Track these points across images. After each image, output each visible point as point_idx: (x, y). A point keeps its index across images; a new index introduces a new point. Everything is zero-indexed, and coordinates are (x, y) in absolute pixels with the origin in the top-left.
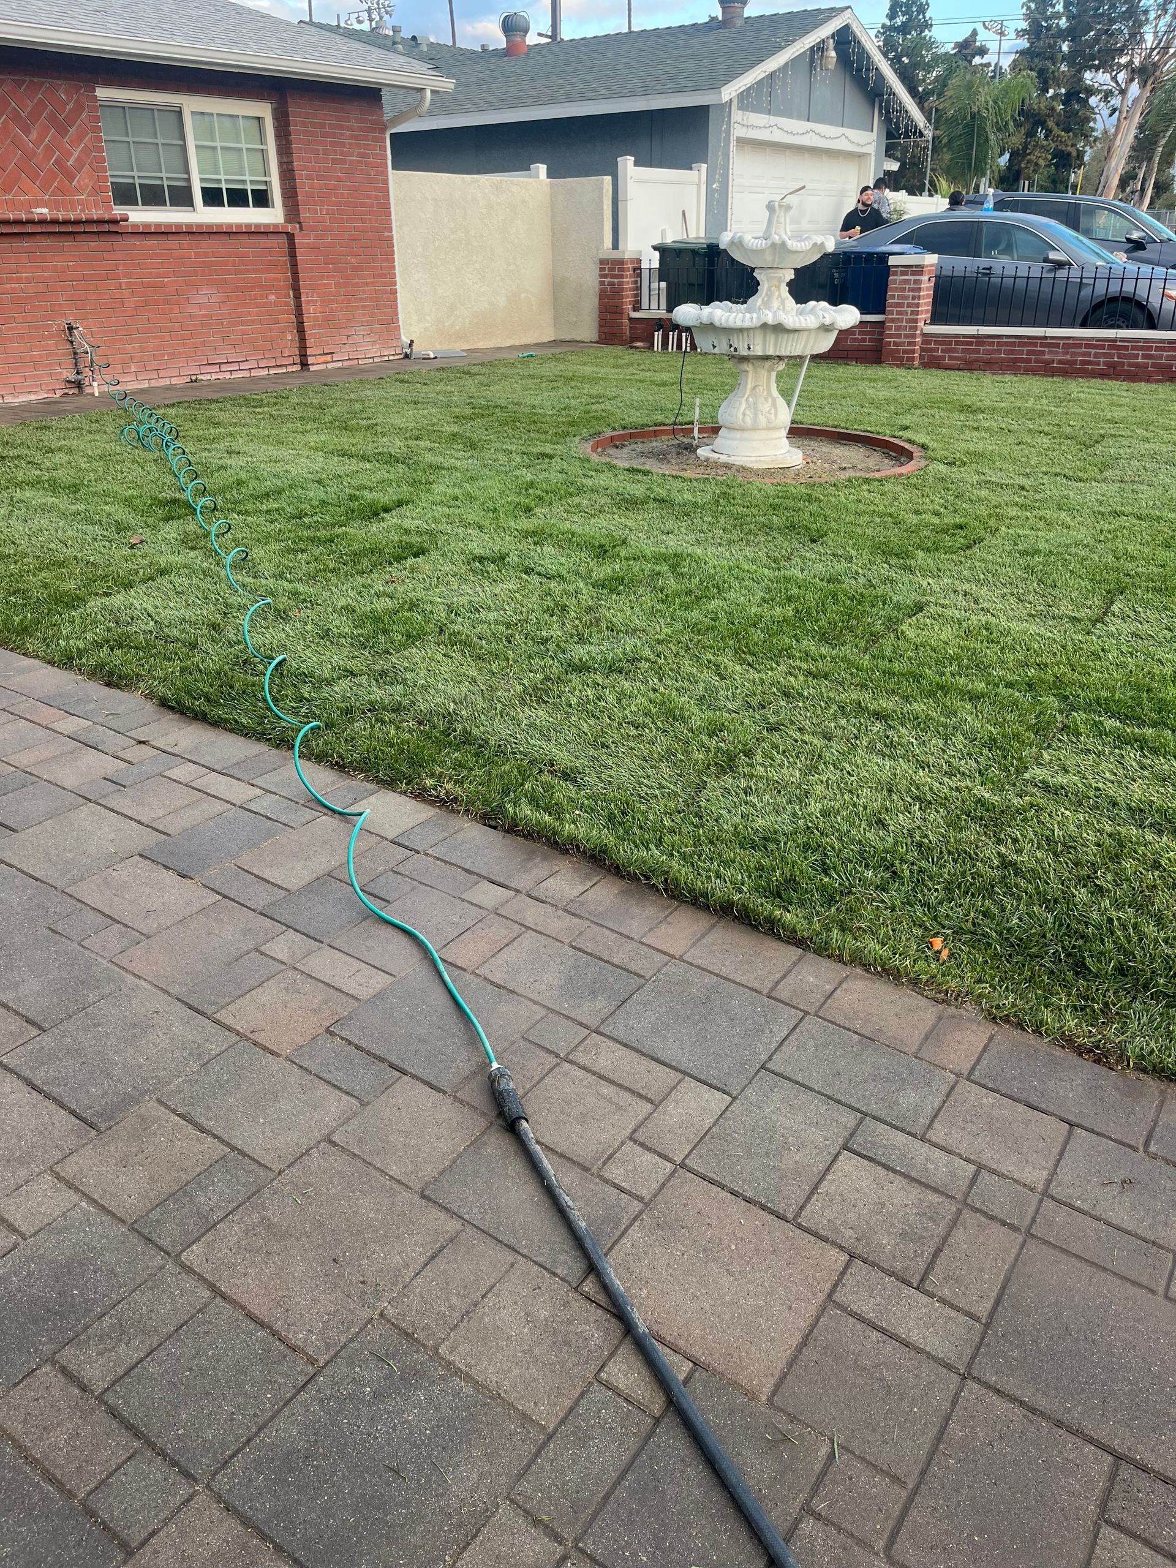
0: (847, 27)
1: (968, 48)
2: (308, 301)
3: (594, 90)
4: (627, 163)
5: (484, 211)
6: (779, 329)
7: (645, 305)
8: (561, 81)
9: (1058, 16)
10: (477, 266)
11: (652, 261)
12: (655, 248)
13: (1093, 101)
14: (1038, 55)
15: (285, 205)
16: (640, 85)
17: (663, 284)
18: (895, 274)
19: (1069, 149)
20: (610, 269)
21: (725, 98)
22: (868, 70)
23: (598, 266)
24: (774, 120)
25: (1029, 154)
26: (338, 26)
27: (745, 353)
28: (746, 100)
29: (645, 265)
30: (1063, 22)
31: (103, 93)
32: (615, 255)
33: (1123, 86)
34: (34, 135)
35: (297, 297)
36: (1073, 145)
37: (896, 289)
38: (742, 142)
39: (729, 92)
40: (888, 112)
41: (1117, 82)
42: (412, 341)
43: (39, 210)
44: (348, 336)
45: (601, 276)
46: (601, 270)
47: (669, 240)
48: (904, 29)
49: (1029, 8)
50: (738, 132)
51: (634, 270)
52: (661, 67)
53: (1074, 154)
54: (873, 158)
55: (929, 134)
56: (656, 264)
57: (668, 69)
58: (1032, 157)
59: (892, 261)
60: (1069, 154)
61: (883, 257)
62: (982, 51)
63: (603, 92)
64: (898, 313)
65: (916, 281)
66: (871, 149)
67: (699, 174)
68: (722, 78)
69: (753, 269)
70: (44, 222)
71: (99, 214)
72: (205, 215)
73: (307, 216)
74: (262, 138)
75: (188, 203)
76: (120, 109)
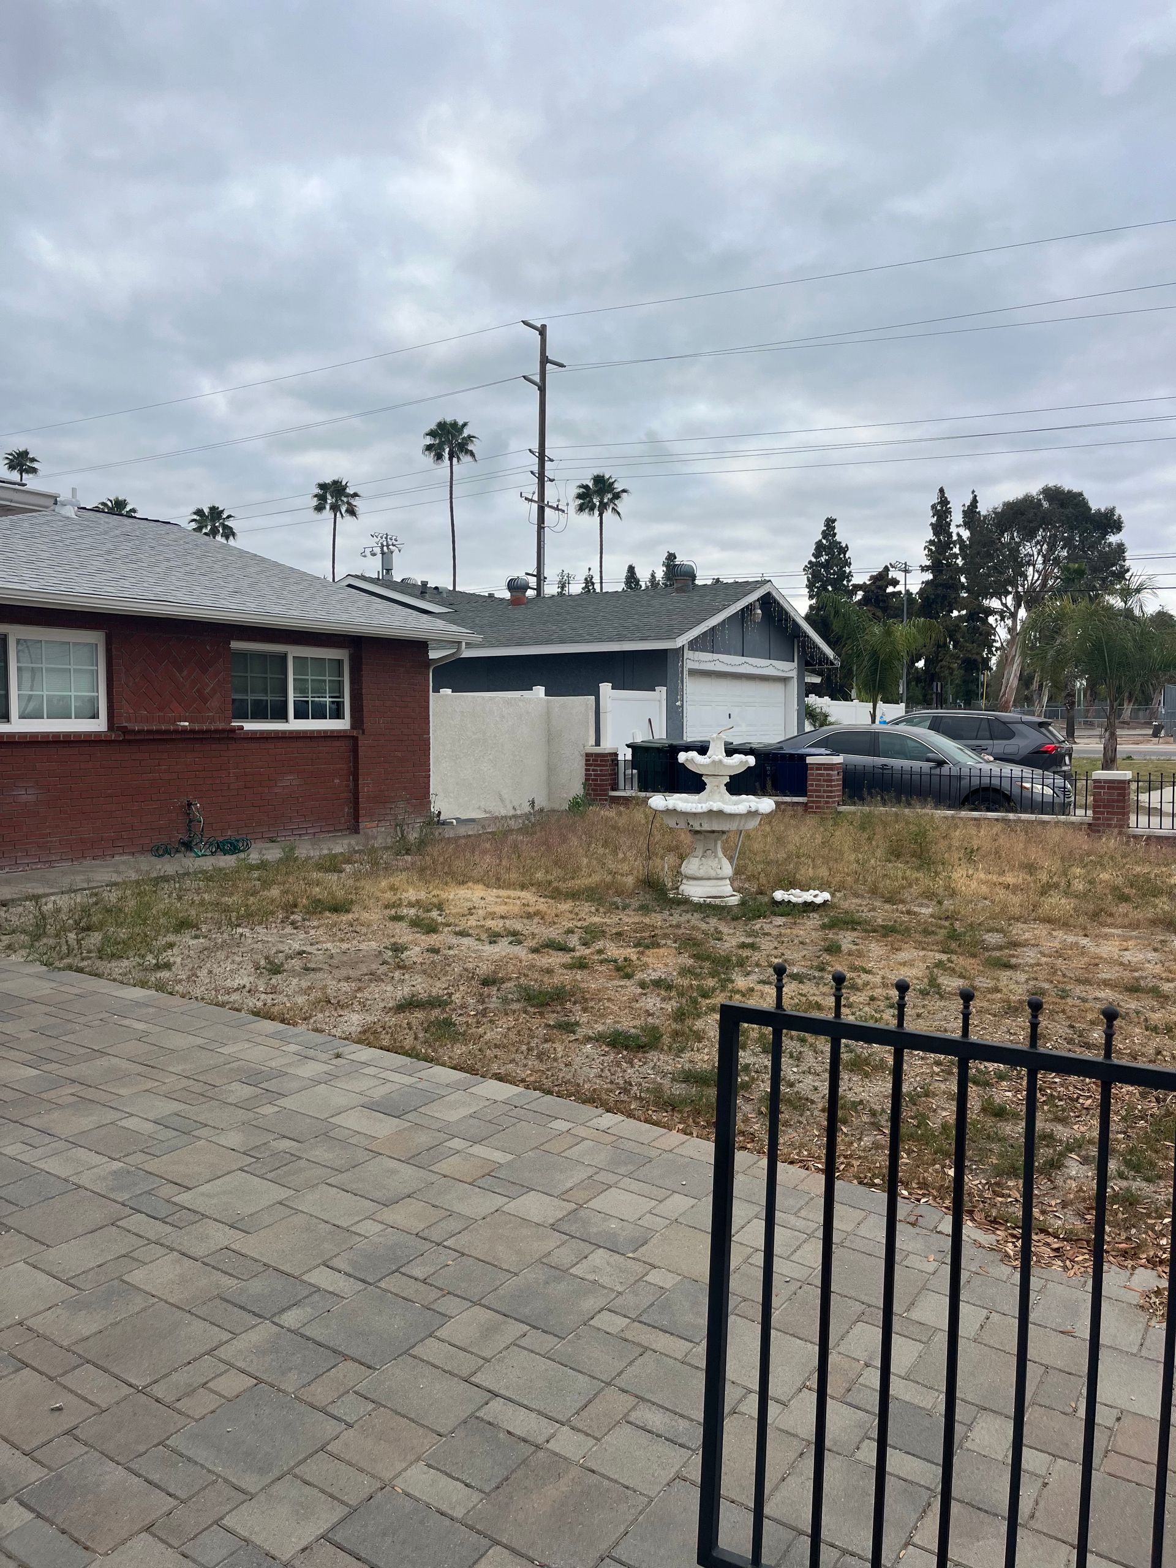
0: (769, 594)
1: (882, 579)
2: (364, 784)
3: (580, 635)
4: (605, 688)
5: (498, 719)
6: (720, 814)
7: (621, 785)
8: (554, 628)
9: (956, 556)
10: (491, 757)
11: (625, 754)
12: (628, 746)
13: (991, 620)
14: (941, 585)
15: (352, 717)
16: (615, 633)
17: (635, 771)
18: (812, 769)
19: (975, 657)
20: (593, 760)
21: (679, 645)
22: (786, 620)
23: (584, 758)
24: (716, 656)
25: (941, 660)
26: (378, 579)
27: (698, 828)
28: (694, 645)
29: (621, 758)
30: (960, 562)
31: (235, 645)
32: (597, 750)
33: (1013, 610)
34: (185, 673)
35: (356, 780)
36: (977, 654)
37: (814, 780)
38: (693, 673)
39: (682, 641)
40: (803, 648)
41: (1007, 607)
42: (439, 812)
43: (182, 724)
44: (391, 808)
45: (586, 765)
46: (587, 760)
47: (639, 740)
48: (827, 565)
49: (930, 550)
50: (689, 665)
51: (613, 761)
52: (630, 620)
53: (980, 660)
54: (796, 680)
55: (838, 664)
56: (629, 757)
57: (636, 622)
58: (944, 663)
59: (809, 760)
60: (975, 660)
61: (802, 757)
62: (895, 583)
63: (587, 637)
64: (817, 797)
65: (828, 775)
66: (794, 674)
67: (661, 692)
68: (676, 631)
69: (702, 775)
70: (184, 731)
71: (221, 726)
72: (295, 725)
73: (368, 724)
74: (340, 674)
75: (284, 717)
76: (244, 655)
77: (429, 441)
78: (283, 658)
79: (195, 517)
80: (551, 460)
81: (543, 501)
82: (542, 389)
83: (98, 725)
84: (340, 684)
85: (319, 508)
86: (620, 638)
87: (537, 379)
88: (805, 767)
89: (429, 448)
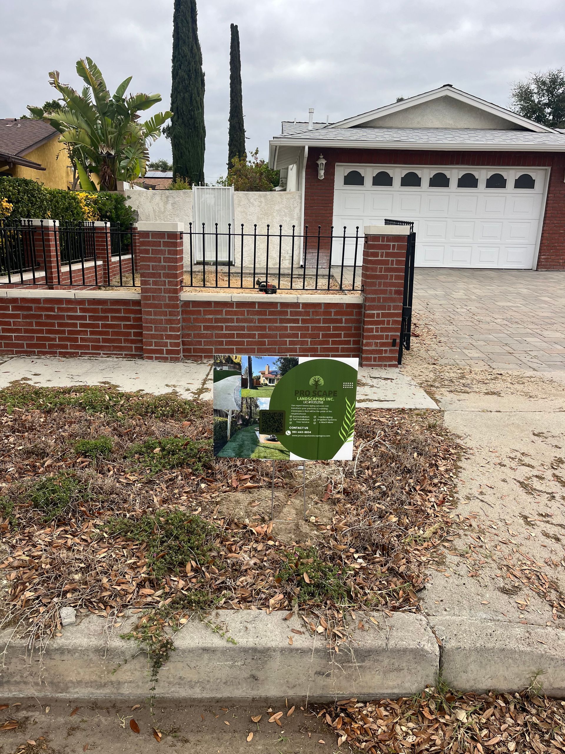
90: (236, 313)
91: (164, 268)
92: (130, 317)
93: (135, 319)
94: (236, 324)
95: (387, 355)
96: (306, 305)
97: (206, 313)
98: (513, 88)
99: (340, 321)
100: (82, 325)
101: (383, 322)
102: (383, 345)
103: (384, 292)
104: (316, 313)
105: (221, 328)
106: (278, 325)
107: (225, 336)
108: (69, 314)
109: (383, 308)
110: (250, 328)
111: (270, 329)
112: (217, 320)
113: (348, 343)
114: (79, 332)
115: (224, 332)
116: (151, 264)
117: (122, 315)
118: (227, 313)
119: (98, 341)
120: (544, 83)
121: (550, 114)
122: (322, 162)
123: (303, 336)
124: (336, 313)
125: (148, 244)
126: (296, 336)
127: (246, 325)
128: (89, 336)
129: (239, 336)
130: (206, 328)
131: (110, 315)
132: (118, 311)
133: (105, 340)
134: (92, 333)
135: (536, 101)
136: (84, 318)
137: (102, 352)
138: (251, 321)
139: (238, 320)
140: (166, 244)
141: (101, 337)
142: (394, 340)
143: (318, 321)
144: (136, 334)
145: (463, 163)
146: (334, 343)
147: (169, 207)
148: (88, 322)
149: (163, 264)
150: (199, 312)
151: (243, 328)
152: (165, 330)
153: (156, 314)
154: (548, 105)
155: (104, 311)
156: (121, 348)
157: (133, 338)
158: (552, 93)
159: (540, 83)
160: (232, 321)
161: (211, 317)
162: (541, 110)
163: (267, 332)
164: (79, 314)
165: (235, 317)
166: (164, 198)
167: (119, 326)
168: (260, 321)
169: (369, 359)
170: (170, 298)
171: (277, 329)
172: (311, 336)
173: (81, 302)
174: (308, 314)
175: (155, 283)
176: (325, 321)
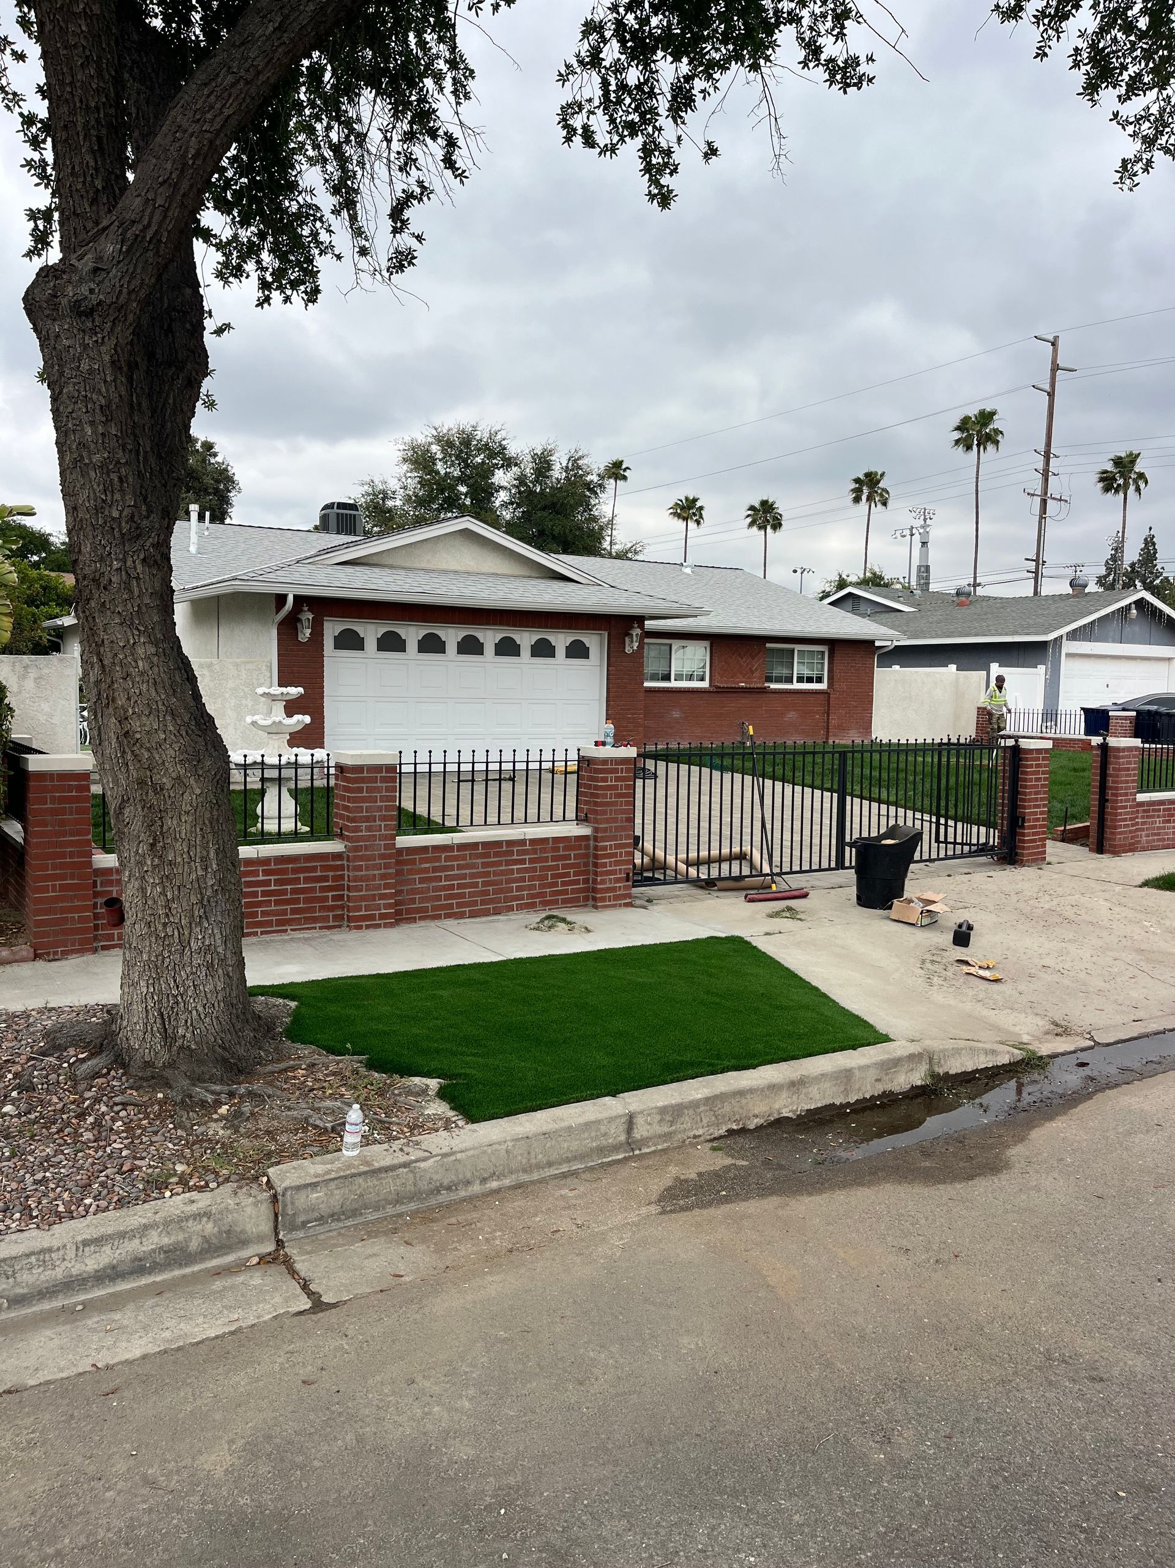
0: (1142, 598)
2: (832, 718)
4: (994, 666)
15: (828, 682)
21: (1056, 637)
24: (1093, 644)
28: (1073, 636)
31: (768, 645)
34: (744, 660)
35: (828, 716)
38: (1069, 655)
39: (1059, 634)
42: (878, 737)
43: (742, 684)
45: (980, 716)
50: (1065, 650)
59: (1111, 714)
67: (1041, 668)
68: (1051, 627)
70: (742, 688)
71: (759, 685)
72: (796, 686)
73: (836, 686)
74: (823, 659)
75: (792, 682)
76: (772, 650)
77: (957, 435)
78: (793, 651)
79: (750, 512)
80: (1056, 456)
81: (1046, 494)
82: (1051, 395)
83: (705, 684)
84: (823, 664)
85: (857, 500)
86: (1015, 633)
87: (1047, 387)
88: (1108, 717)
89: (957, 442)
90: (456, 858)
91: (380, 809)
92: (328, 876)
93: (336, 878)
94: (456, 872)
95: (621, 892)
96: (533, 841)
97: (422, 861)
98: (402, 447)
99: (568, 857)
100: (264, 894)
101: (615, 855)
102: (617, 880)
103: (615, 820)
104: (543, 850)
105: (440, 879)
106: (503, 868)
107: (444, 888)
108: (248, 879)
109: (615, 838)
110: (473, 876)
111: (495, 874)
112: (435, 869)
113: (577, 882)
114: (259, 904)
115: (443, 883)
116: (365, 805)
117: (319, 874)
118: (447, 859)
119: (284, 912)
120: (450, 444)
121: (466, 495)
122: (307, 616)
123: (531, 879)
124: (565, 848)
125: (362, 780)
126: (523, 879)
127: (467, 871)
128: (273, 908)
129: (460, 886)
130: (422, 881)
131: (302, 876)
132: (314, 869)
133: (294, 911)
134: (277, 903)
135: (442, 472)
136: (267, 883)
137: (289, 928)
138: (474, 866)
139: (459, 867)
140: (384, 780)
141: (288, 907)
142: (628, 874)
143: (546, 859)
144: (334, 898)
145: (501, 624)
146: (564, 884)
147: (29, 684)
148: (273, 888)
149: (379, 804)
150: (413, 862)
151: (464, 877)
152: (378, 888)
153: (367, 868)
154: (461, 480)
155: (295, 871)
156: (315, 920)
157: (331, 903)
158: (465, 461)
159: (446, 443)
160: (452, 868)
161: (427, 865)
162: (452, 488)
163: (492, 878)
164: (261, 878)
165: (455, 863)
166: (18, 667)
167: (313, 889)
168: (485, 865)
169: (603, 899)
170: (386, 847)
171: (502, 873)
172: (542, 878)
173: (266, 861)
174: (535, 851)
175: (369, 829)
176: (554, 859)
